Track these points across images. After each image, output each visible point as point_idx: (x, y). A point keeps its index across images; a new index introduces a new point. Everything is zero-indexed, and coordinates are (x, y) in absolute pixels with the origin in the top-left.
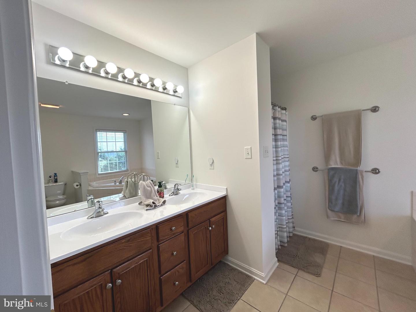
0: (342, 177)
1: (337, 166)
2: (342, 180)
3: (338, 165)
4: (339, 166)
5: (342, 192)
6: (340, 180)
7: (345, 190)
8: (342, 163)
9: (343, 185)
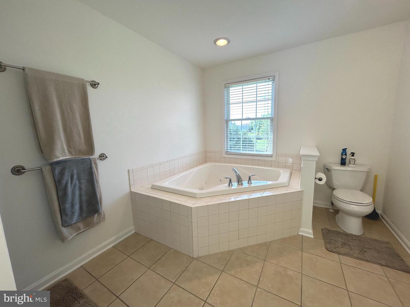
0: (75, 172)
1: (66, 158)
2: (75, 177)
3: (66, 156)
4: (68, 157)
5: (77, 193)
6: (72, 177)
7: (80, 189)
8: (70, 153)
9: (77, 183)
